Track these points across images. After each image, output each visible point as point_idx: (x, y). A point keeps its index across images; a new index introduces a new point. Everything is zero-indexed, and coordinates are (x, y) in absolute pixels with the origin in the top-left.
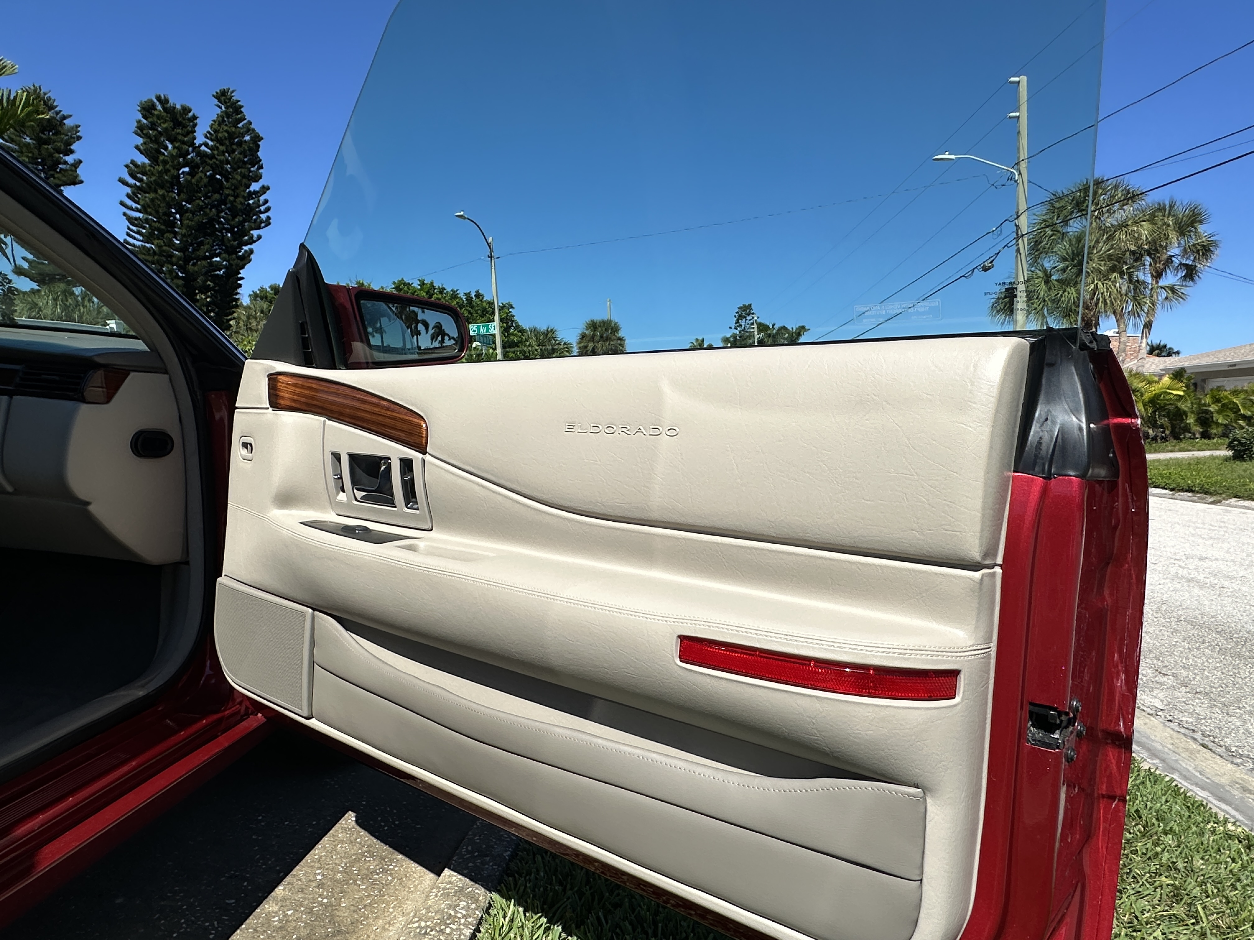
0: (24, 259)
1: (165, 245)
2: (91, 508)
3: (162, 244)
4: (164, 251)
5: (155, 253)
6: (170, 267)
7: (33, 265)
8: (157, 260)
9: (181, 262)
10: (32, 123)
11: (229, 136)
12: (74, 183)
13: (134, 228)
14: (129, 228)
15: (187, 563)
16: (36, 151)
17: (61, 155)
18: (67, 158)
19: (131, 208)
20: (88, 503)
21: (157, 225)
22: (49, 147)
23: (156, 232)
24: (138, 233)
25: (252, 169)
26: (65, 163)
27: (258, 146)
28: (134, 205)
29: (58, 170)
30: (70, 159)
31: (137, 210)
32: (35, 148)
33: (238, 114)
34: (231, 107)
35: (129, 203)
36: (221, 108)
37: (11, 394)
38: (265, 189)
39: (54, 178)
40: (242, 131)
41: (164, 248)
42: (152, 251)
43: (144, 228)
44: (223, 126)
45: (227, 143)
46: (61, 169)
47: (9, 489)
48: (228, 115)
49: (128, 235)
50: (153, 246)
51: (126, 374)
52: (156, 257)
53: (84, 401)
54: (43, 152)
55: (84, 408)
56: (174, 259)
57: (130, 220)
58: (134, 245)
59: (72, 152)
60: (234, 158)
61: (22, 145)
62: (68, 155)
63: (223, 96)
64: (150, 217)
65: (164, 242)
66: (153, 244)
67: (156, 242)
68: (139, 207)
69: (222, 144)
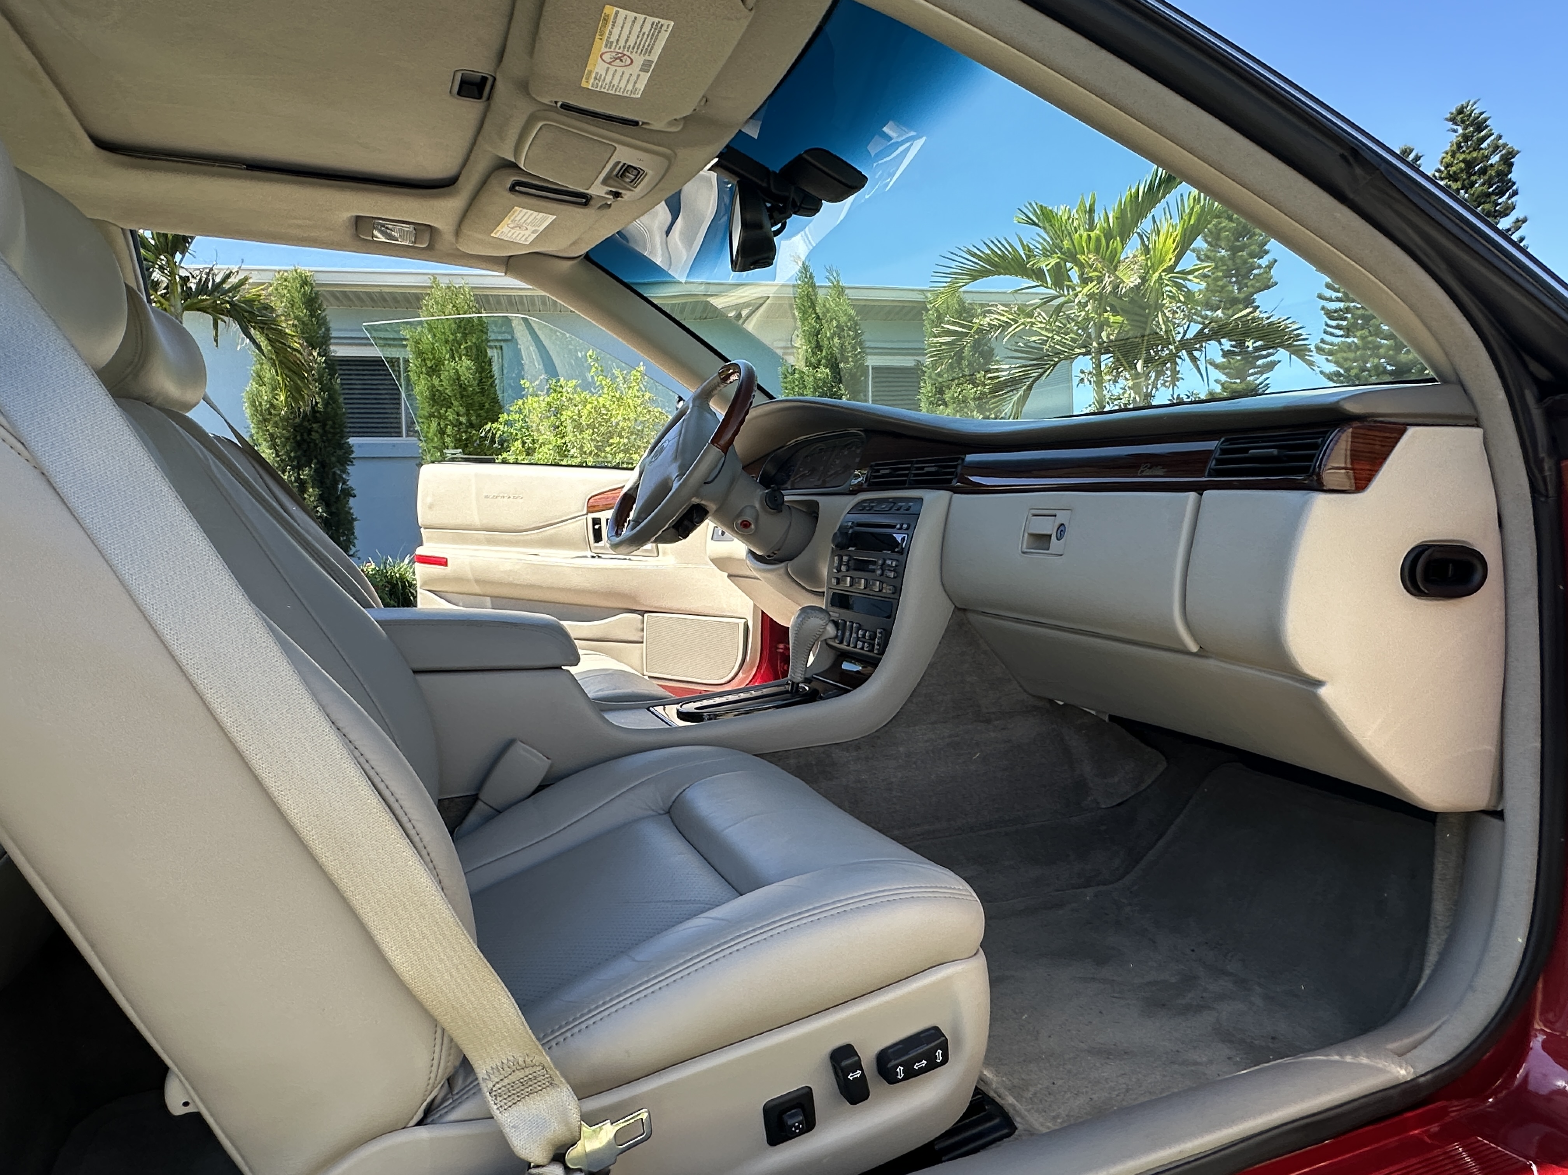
0: (1217, 381)
1: (1371, 336)
2: (1323, 692)
3: (1367, 334)
4: (1369, 342)
5: (1357, 348)
6: (1376, 360)
7: (1225, 386)
8: (1361, 355)
9: (1391, 352)
10: (1227, 233)
11: (1466, 166)
12: (1267, 287)
13: (1334, 323)
14: (1327, 325)
15: (1499, 815)
16: (1230, 263)
17: (1255, 260)
18: (1260, 261)
19: (1330, 300)
20: (1319, 683)
21: (1360, 312)
22: (1244, 253)
23: (1360, 322)
24: (1338, 327)
25: (1500, 201)
26: (1260, 267)
27: (1511, 165)
28: (1334, 295)
29: (1252, 277)
30: (1264, 262)
31: (1339, 300)
32: (1230, 259)
33: (1480, 132)
34: (1471, 124)
35: (1329, 293)
36: (1455, 131)
37: (1199, 489)
38: (1519, 223)
39: (1247, 287)
40: (1486, 153)
41: (1370, 339)
42: (1353, 347)
43: (1345, 319)
44: (1458, 155)
45: (1464, 176)
46: (1255, 275)
47: (1194, 648)
48: (1466, 138)
49: (1326, 332)
50: (1356, 340)
51: (1399, 431)
52: (1358, 353)
53: (1320, 487)
54: (1238, 261)
55: (1320, 500)
56: (1382, 351)
57: (1329, 314)
58: (1332, 344)
59: (1267, 252)
60: (1473, 195)
61: (1217, 259)
62: (1262, 257)
63: (1461, 116)
64: (1352, 304)
65: (1370, 332)
66: (1355, 337)
67: (1358, 334)
68: (1340, 295)
69: (1456, 181)
